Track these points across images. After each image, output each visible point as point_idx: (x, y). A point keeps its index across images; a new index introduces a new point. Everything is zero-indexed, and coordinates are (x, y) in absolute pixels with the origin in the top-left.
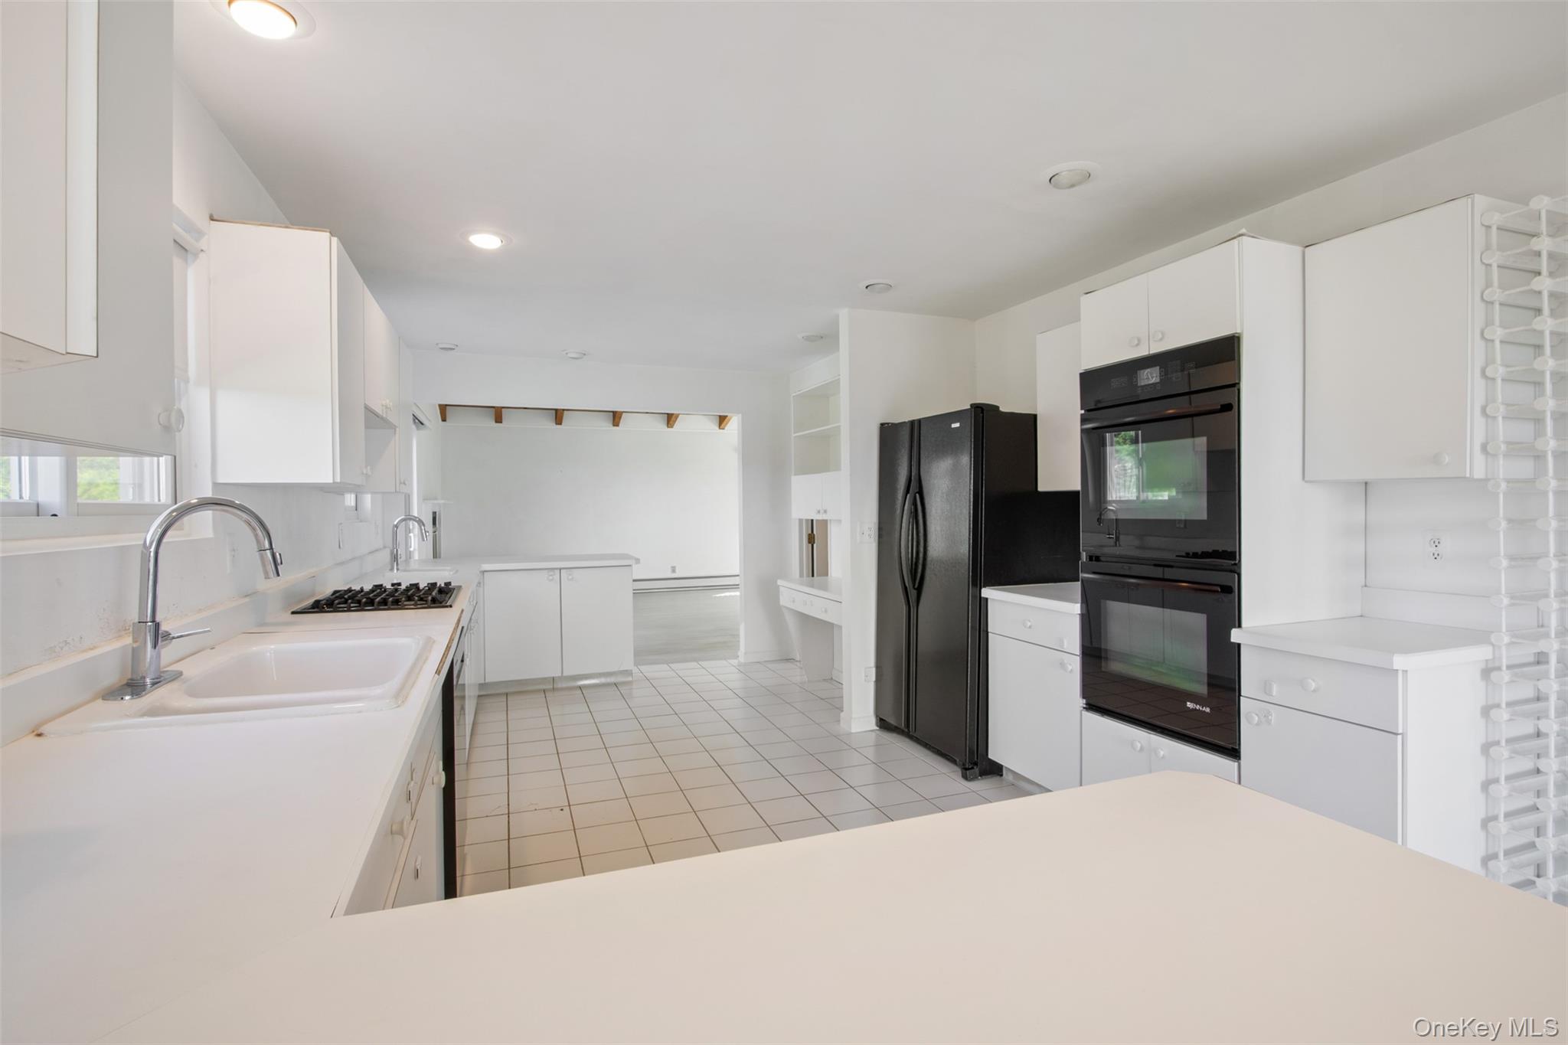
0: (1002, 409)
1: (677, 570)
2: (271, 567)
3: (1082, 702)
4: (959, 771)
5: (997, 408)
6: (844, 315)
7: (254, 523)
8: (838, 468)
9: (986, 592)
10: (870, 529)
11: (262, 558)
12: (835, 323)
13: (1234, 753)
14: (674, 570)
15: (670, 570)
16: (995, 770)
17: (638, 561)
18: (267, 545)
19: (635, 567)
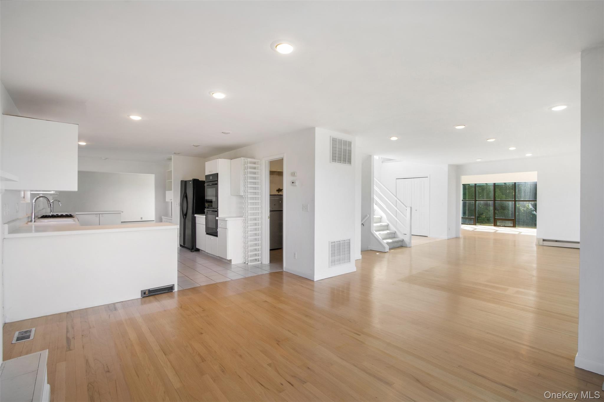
0: (200, 180)
1: (143, 219)
2: (50, 206)
3: (206, 233)
4: (190, 251)
5: (198, 180)
6: (172, 156)
7: (47, 200)
8: (172, 190)
9: (195, 215)
10: (178, 203)
11: (48, 205)
12: (171, 157)
13: (217, 236)
14: (142, 218)
15: (140, 218)
16: (198, 250)
17: (122, 212)
18: (49, 203)
19: (122, 213)
